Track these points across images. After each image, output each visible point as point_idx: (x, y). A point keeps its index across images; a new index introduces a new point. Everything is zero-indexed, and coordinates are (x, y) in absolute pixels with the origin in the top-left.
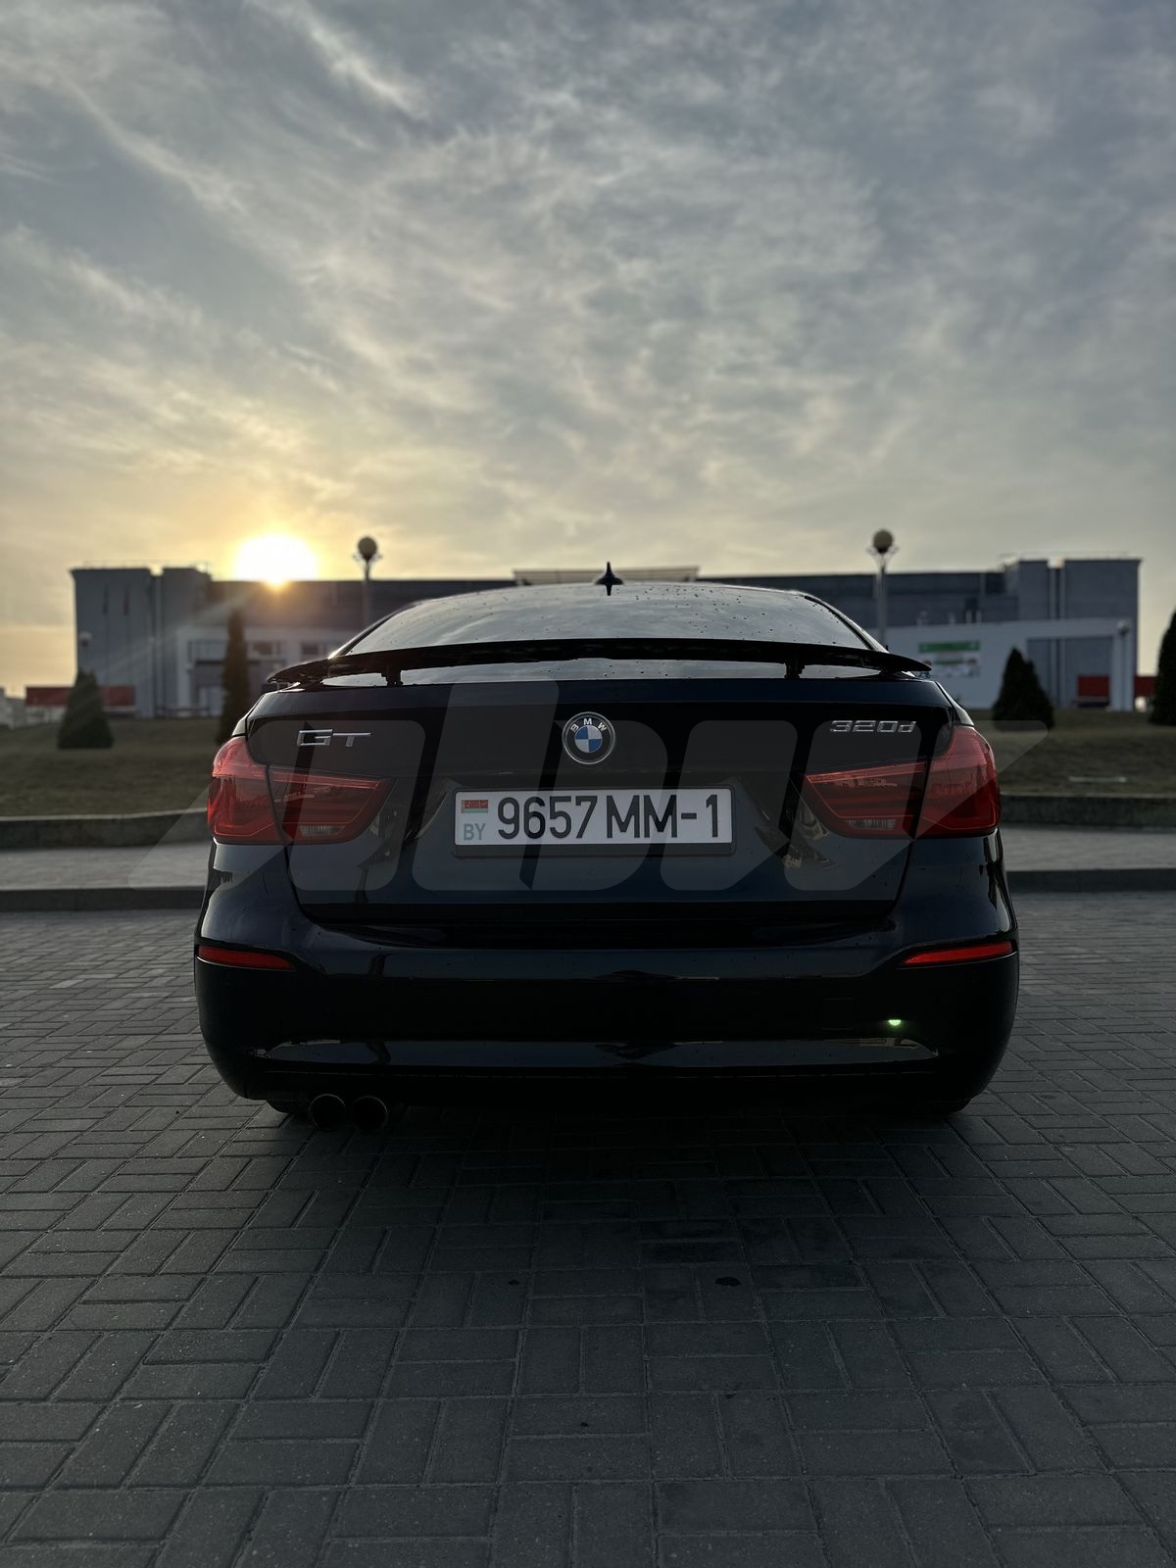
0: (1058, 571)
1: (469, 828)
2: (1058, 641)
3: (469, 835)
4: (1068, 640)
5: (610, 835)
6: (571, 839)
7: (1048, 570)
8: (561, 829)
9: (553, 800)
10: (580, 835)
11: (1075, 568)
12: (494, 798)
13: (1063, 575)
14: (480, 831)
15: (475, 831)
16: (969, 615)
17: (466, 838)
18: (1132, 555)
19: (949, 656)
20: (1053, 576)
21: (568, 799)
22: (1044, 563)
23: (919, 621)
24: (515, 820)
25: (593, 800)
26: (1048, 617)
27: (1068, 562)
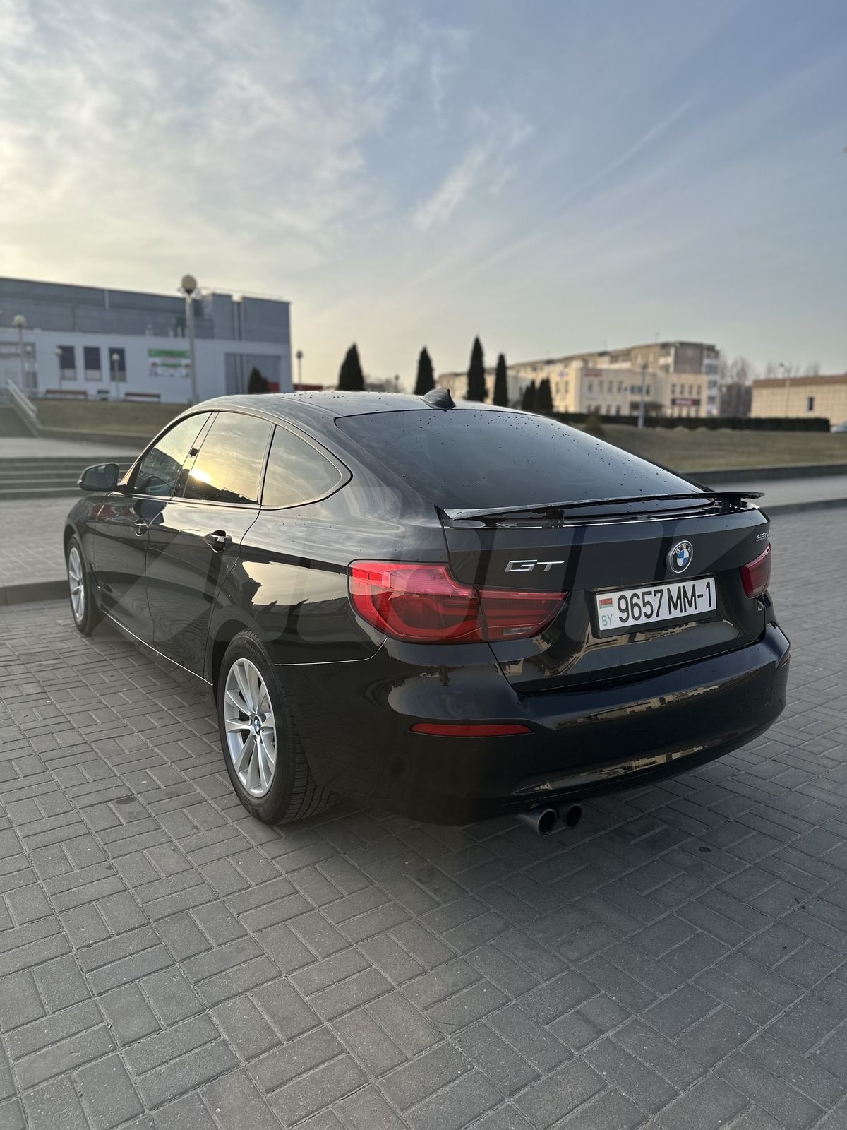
0: (239, 304)
1: (604, 619)
2: (241, 356)
3: (605, 623)
4: (247, 355)
5: (670, 613)
6: (654, 619)
7: (233, 303)
8: (648, 613)
9: (644, 594)
10: (657, 616)
11: (250, 303)
12: (615, 596)
13: (242, 307)
14: (610, 619)
15: (608, 619)
16: (179, 330)
17: (603, 625)
18: (285, 298)
19: (171, 361)
20: (236, 306)
21: (650, 593)
22: (229, 297)
23: (147, 332)
24: (626, 610)
25: (661, 592)
26: (234, 338)
27: (245, 298)
